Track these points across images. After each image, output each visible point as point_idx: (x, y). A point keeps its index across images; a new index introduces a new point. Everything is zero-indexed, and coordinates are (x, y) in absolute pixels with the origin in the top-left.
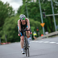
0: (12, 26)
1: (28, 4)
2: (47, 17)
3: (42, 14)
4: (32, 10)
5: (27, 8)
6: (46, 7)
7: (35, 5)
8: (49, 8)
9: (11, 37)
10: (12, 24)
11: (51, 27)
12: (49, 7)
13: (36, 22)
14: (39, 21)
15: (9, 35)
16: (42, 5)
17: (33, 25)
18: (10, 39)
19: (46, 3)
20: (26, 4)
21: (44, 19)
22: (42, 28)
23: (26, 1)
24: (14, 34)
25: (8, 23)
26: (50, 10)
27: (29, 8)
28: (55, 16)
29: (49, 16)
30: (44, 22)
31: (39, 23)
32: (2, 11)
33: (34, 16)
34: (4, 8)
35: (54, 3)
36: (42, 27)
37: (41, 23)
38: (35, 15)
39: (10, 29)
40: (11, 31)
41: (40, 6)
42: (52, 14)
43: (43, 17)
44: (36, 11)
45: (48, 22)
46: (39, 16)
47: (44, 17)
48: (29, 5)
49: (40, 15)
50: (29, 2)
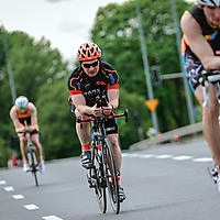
0: (59, 109)
1: (106, 42)
2: (164, 81)
3: (150, 71)
4: (118, 59)
7: (127, 44)
8: (169, 55)
9: (58, 142)
10: (61, 102)
11: (177, 112)
12: (170, 50)
13: (133, 97)
14: (140, 94)
15: (50, 136)
16: (148, 46)
18: (53, 147)
19: (161, 40)
21: (154, 89)
22: (150, 116)
23: (102, 33)
24: (66, 133)
25: (47, 101)
26: (173, 58)
27: (110, 55)
29: (171, 80)
30: (155, 98)
31: (142, 98)
34: (33, 53)
36: (150, 111)
37: (148, 99)
38: (128, 75)
39: (52, 119)
40: (55, 125)
41: (144, 49)
42: (180, 71)
43: (152, 82)
44: (133, 64)
45: (169, 96)
46: (140, 78)
47: (157, 80)
48: (111, 44)
49: (144, 77)
50: (111, 37)
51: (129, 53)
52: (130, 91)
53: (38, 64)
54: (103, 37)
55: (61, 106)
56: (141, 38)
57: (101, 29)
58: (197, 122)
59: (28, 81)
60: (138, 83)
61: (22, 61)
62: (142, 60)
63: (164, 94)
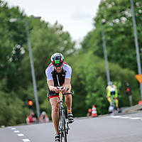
1: (107, 28)
4: (114, 42)
5: (104, 38)
7: (122, 30)
13: (125, 71)
14: (130, 69)
16: (138, 31)
17: (118, 77)
20: (102, 28)
27: (109, 38)
32: (46, 42)
33: (119, 56)
37: (137, 73)
38: (122, 54)
41: (135, 34)
44: (126, 46)
46: (131, 57)
49: (135, 55)
50: (110, 24)
51: (124, 37)
52: (124, 66)
53: (51, 43)
54: (104, 23)
57: (102, 17)
59: (44, 56)
60: (129, 60)
61: (39, 40)
62: (134, 43)
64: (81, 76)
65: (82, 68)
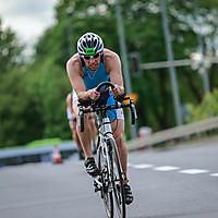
0: (13, 103)
2: (145, 71)
3: (129, 59)
6: (143, 34)
7: (101, 25)
8: (152, 39)
10: (15, 94)
11: (161, 110)
16: (127, 28)
19: (143, 20)
20: (67, 22)
28: (177, 68)
29: (154, 70)
35: (174, 20)
41: (121, 31)
42: (166, 60)
43: (130, 72)
45: (150, 90)
54: (70, 15)
55: (17, 99)
56: (119, 17)
58: (185, 123)
63: (145, 88)
64: (36, 99)
65: (37, 85)
